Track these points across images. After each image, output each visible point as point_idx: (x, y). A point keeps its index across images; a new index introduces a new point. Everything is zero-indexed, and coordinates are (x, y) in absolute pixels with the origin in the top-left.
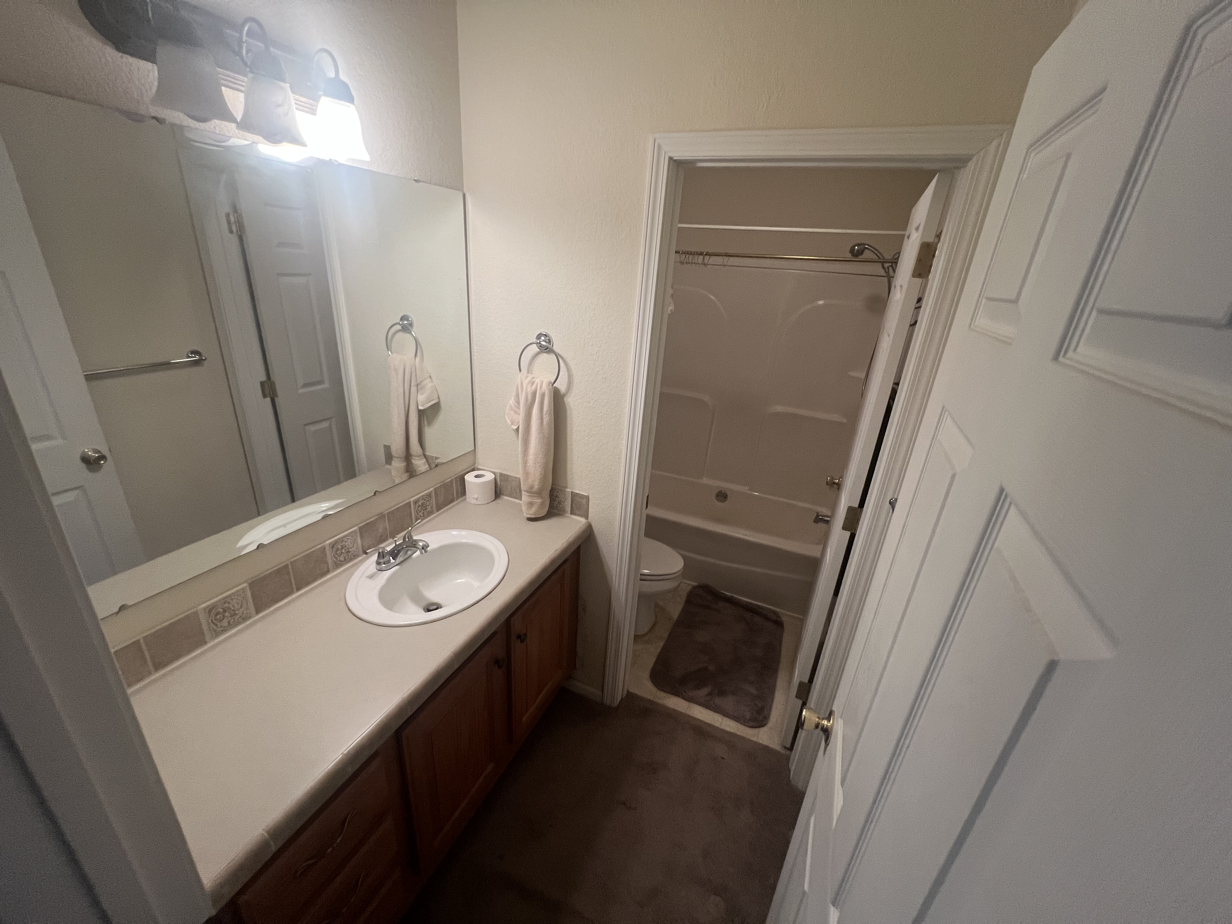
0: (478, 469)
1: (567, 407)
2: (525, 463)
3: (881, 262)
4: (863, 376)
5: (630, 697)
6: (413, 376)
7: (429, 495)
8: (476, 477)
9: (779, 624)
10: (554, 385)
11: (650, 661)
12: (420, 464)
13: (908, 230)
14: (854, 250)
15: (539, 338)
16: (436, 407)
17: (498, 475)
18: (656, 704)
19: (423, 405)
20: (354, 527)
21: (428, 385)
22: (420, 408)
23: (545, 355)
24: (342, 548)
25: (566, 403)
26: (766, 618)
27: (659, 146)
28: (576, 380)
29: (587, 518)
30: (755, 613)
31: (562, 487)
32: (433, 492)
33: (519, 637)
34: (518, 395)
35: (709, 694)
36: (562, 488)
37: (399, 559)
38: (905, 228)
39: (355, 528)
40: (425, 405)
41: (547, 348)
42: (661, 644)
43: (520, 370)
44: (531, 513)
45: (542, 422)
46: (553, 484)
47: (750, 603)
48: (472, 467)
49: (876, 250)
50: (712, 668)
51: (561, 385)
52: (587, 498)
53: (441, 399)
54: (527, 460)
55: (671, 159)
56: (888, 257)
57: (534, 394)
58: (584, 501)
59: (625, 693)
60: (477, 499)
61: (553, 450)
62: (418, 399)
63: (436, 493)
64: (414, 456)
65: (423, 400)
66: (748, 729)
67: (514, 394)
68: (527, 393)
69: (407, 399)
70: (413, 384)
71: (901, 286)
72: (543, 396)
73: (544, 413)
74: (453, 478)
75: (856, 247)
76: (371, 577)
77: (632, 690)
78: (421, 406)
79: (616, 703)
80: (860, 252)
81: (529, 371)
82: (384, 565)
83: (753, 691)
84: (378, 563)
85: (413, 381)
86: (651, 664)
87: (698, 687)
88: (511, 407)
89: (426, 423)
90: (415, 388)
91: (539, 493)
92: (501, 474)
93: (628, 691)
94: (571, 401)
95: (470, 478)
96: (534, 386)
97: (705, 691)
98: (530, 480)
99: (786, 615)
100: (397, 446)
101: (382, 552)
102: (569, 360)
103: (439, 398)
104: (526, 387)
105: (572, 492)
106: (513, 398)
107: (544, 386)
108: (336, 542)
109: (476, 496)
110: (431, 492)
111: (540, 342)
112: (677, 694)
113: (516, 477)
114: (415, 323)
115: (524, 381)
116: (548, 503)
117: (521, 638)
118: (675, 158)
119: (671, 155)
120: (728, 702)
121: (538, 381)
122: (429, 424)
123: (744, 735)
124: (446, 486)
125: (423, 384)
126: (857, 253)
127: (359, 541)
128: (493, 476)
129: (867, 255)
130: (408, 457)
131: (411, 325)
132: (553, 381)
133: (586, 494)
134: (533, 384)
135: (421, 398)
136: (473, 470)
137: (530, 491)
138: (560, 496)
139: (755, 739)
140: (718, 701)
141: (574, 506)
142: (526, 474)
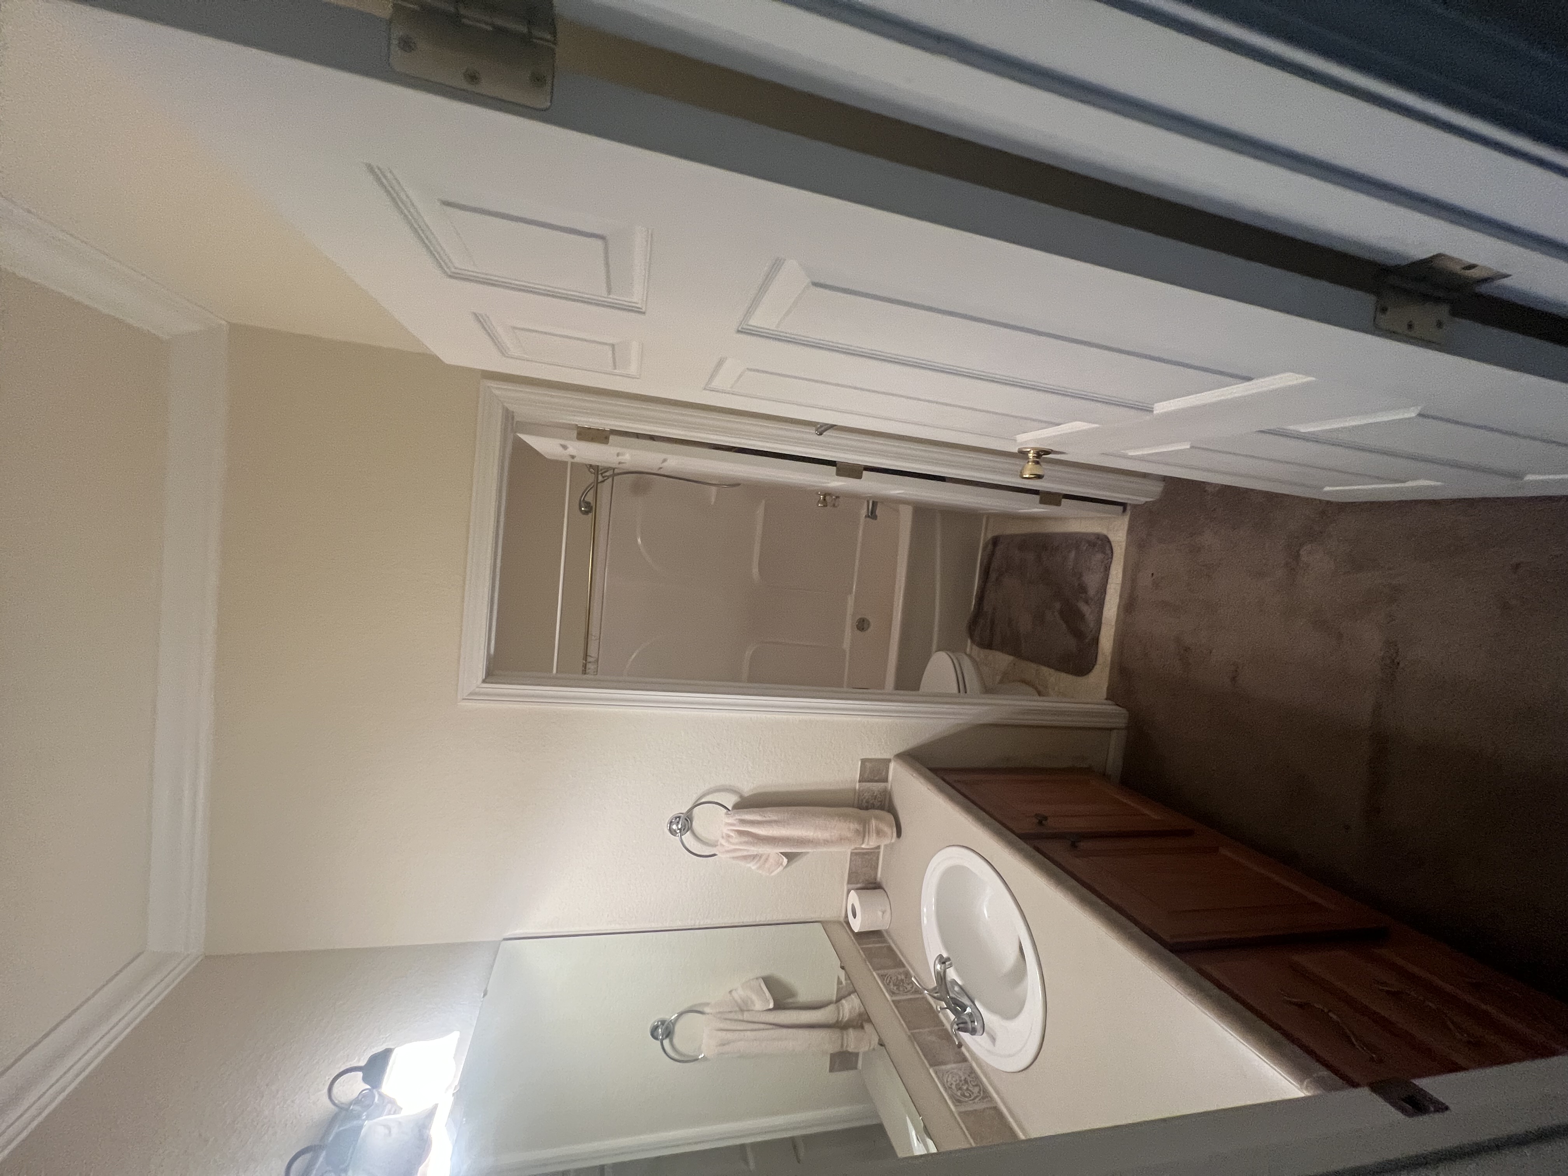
0: (846, 916)
1: (755, 792)
2: (826, 842)
3: (597, 484)
4: (714, 489)
5: (1112, 696)
6: (731, 1016)
7: (882, 977)
8: (855, 916)
9: (995, 541)
10: (730, 809)
11: (1066, 680)
12: (850, 1007)
13: (566, 460)
14: (585, 511)
15: (675, 831)
16: (771, 983)
17: (851, 886)
18: (1112, 662)
19: (768, 1001)
20: (930, 1073)
21: (740, 994)
22: (771, 1006)
23: (695, 824)
24: (960, 1089)
25: (751, 793)
26: (992, 554)
27: (471, 694)
28: (722, 781)
29: (889, 761)
30: (989, 568)
31: (855, 794)
32: (879, 972)
33: (1040, 823)
34: (745, 858)
35: (1087, 602)
36: (857, 794)
37: (965, 1001)
38: (565, 463)
39: (931, 1071)
40: (768, 998)
41: (686, 819)
42: (1045, 670)
43: (714, 855)
44: (891, 831)
45: (776, 822)
46: (853, 806)
47: (980, 576)
48: (845, 925)
49: (585, 491)
50: (1058, 605)
51: (730, 800)
52: (864, 761)
53: (759, 975)
54: (824, 840)
55: (484, 681)
56: (591, 478)
57: (741, 833)
58: (868, 765)
59: (1110, 702)
60: (884, 912)
61: (807, 808)
62: (760, 1009)
63: (878, 970)
64: (838, 1018)
65: (762, 1001)
66: (1115, 555)
67: (742, 863)
68: (741, 843)
69: (762, 1026)
70: (740, 1017)
71: (618, 455)
72: (743, 822)
73: (764, 819)
74: (859, 948)
75: (583, 509)
76: (993, 1039)
77: (1105, 696)
78: (769, 1005)
79: (1124, 711)
80: (588, 505)
81: (714, 845)
82: (976, 1024)
83: (1072, 555)
84: (973, 1032)
85: (736, 1017)
86: (1070, 678)
87: (1082, 617)
88: (759, 868)
89: (790, 1000)
90: (746, 1014)
91: (864, 822)
92: (849, 882)
93: (1106, 699)
94: (749, 787)
95: (857, 925)
96: (732, 834)
97: (1085, 609)
98: (849, 835)
99: (984, 536)
100: (827, 1042)
101: (957, 1025)
102: (700, 792)
103: (757, 979)
104: (733, 844)
105: (860, 781)
106: (749, 865)
107: (731, 820)
108: (952, 1097)
109: (880, 914)
110: (878, 975)
111: (679, 829)
112: (1096, 641)
113: (851, 859)
114: (662, 1016)
115: (727, 849)
116: (877, 812)
117: (1042, 820)
118: (484, 677)
119: (480, 680)
120: (1091, 581)
121: (726, 830)
122: (793, 994)
123: (1122, 557)
124: (870, 956)
125: (739, 1001)
126: (589, 508)
127: (949, 1067)
128: (852, 892)
129: (590, 498)
130: (840, 1026)
131: (663, 1022)
132: (725, 811)
133: (860, 763)
134: (729, 836)
135: (759, 1005)
136: (848, 923)
137: (863, 834)
138: (867, 798)
139: (1124, 544)
140: (1092, 592)
141: (876, 778)
142: (841, 840)
